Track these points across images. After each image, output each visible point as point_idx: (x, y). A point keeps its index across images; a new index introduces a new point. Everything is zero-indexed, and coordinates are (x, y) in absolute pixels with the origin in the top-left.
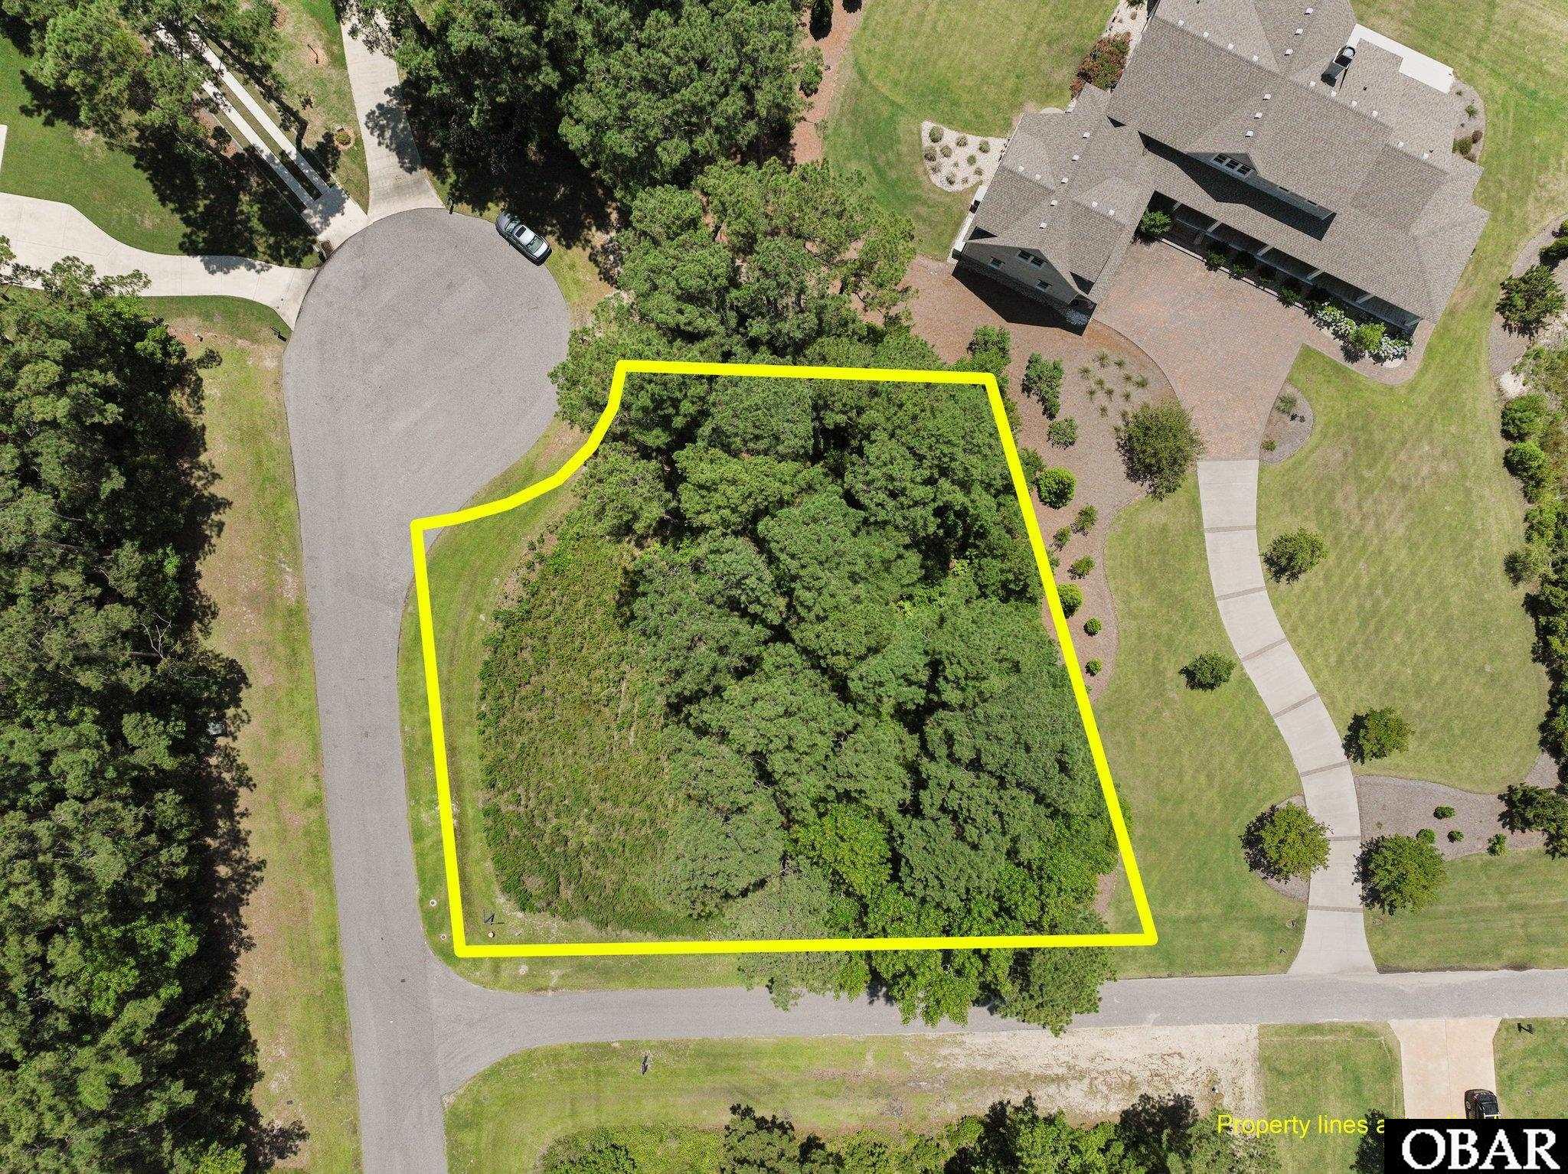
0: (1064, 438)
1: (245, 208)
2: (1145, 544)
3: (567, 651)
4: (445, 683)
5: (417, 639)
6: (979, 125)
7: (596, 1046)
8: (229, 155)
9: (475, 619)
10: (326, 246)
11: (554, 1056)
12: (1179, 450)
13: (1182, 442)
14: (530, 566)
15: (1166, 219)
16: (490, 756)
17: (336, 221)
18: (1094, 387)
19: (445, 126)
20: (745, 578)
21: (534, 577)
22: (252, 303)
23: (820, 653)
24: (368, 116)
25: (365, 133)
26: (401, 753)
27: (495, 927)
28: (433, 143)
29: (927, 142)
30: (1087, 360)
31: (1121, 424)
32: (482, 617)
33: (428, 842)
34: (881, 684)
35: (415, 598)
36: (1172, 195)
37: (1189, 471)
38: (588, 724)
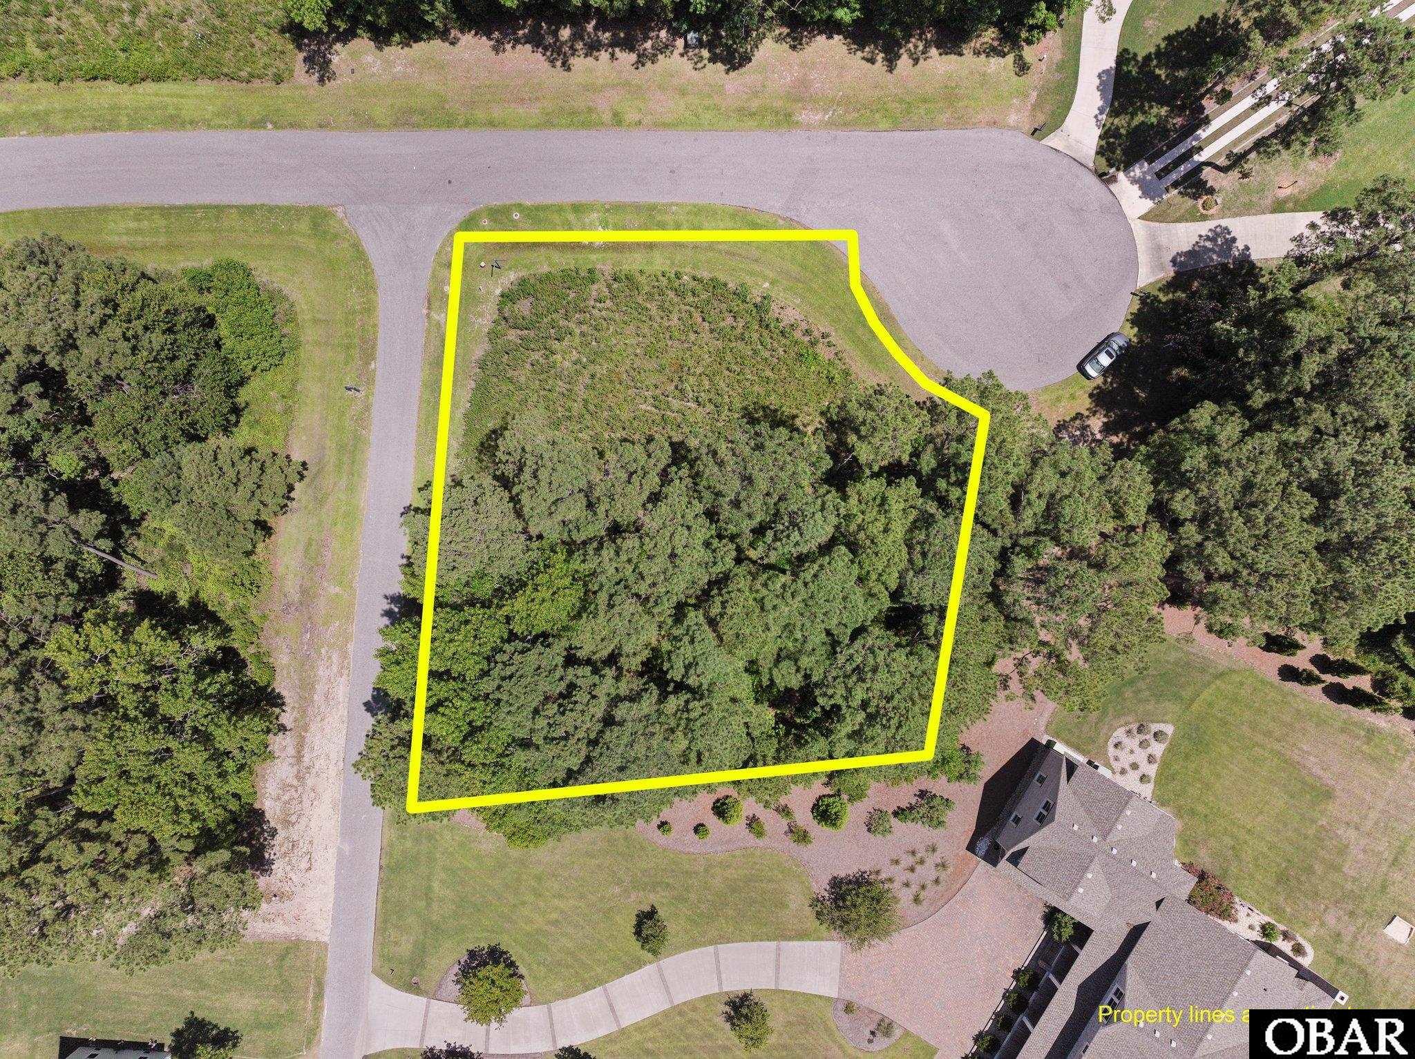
0: (874, 823)
1: (1155, 111)
2: (771, 886)
3: (729, 357)
4: (711, 246)
5: (755, 226)
6: (1165, 778)
7: (374, 347)
8: (1204, 102)
9: (765, 278)
10: (1113, 179)
11: (369, 309)
12: (857, 928)
13: (862, 931)
14: (807, 332)
15: (1065, 937)
16: (642, 280)
17: (1135, 191)
18: (919, 855)
19: (1211, 297)
20: (799, 529)
21: (798, 335)
22: (1069, 109)
23: (724, 591)
24: (1226, 228)
25: (1211, 224)
26: (652, 201)
27: (489, 269)
28: (1196, 284)
29: (1155, 727)
30: (944, 851)
31: (883, 876)
32: (767, 285)
33: (571, 217)
34: (692, 641)
35: (791, 227)
36: (1088, 945)
37: (834, 934)
38: (661, 370)
